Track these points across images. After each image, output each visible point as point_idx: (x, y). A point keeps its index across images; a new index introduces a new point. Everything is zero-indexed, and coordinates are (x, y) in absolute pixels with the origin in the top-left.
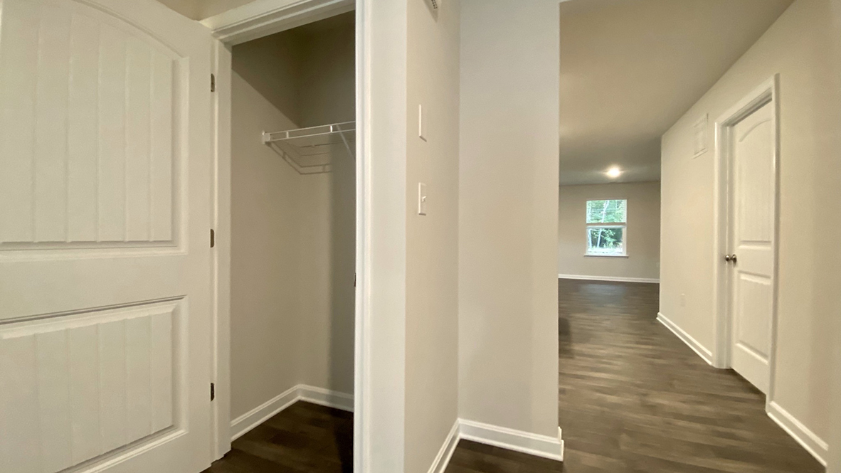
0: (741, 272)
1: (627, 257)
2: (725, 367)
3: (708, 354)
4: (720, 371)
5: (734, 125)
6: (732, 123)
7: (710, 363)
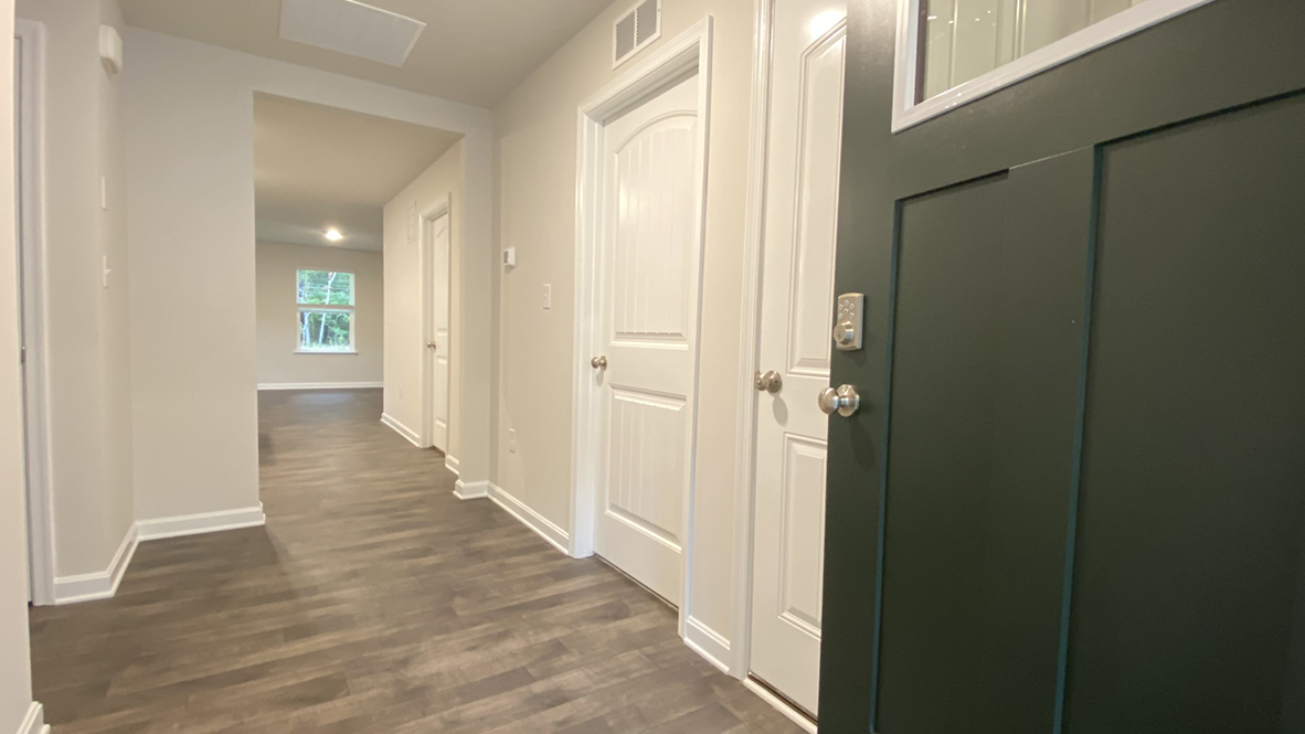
0: (439, 357)
1: (356, 354)
2: (428, 446)
3: (415, 438)
4: (425, 449)
5: (434, 220)
6: (432, 219)
7: (417, 445)
